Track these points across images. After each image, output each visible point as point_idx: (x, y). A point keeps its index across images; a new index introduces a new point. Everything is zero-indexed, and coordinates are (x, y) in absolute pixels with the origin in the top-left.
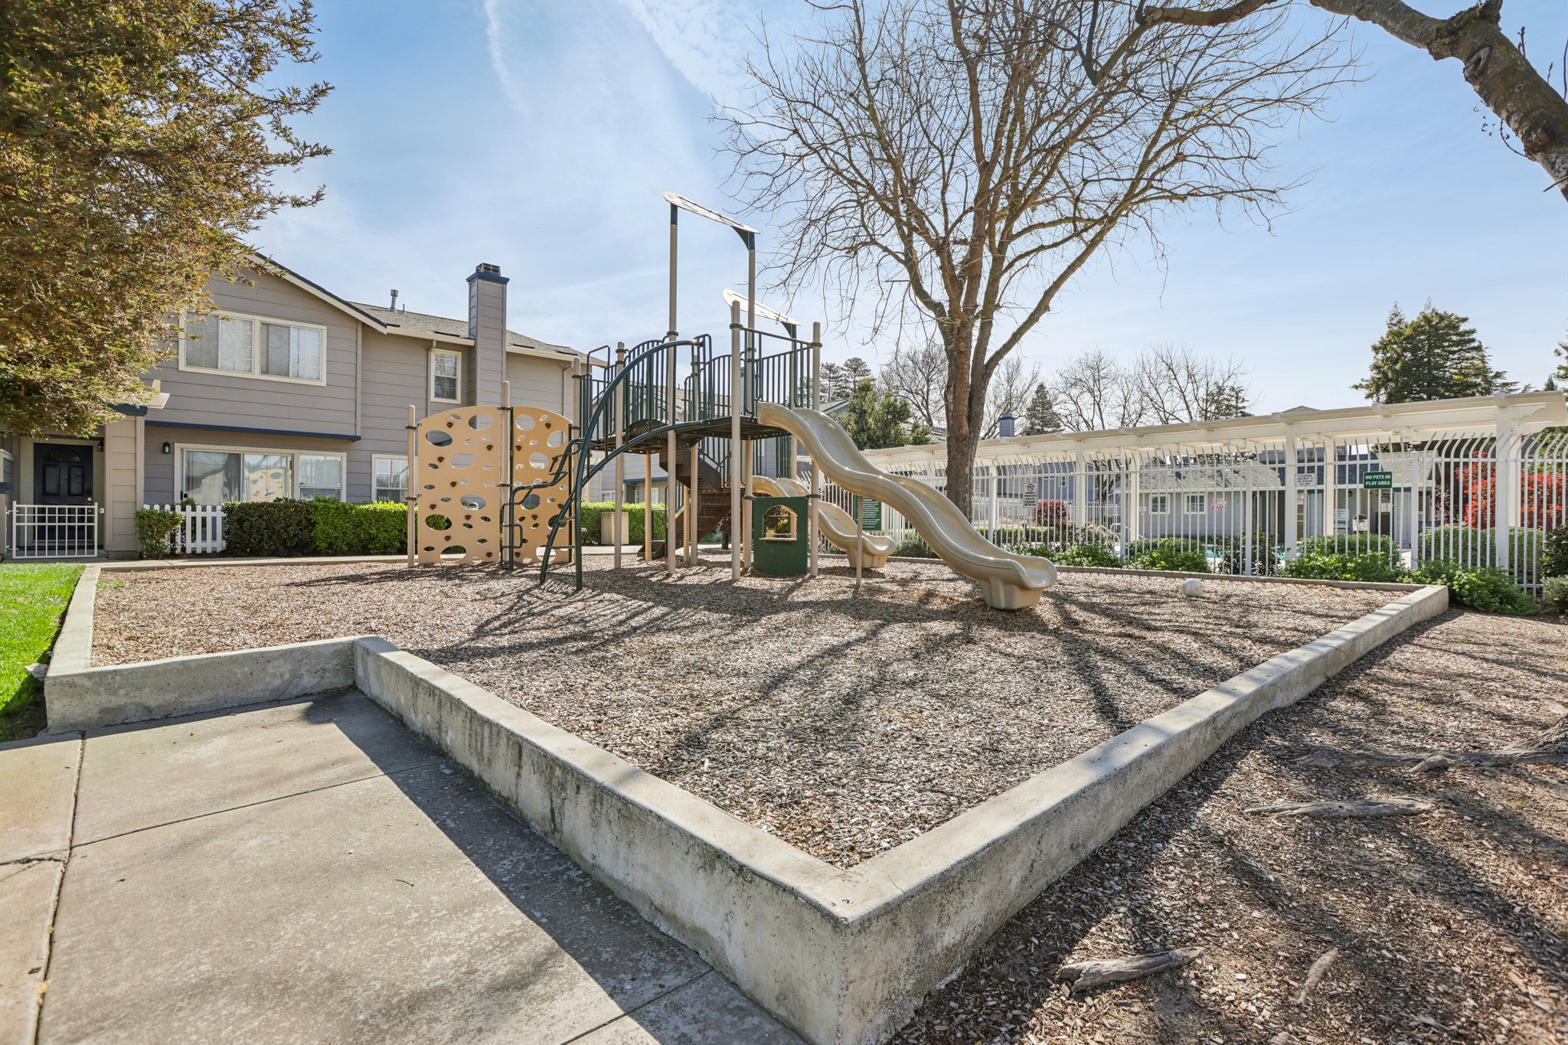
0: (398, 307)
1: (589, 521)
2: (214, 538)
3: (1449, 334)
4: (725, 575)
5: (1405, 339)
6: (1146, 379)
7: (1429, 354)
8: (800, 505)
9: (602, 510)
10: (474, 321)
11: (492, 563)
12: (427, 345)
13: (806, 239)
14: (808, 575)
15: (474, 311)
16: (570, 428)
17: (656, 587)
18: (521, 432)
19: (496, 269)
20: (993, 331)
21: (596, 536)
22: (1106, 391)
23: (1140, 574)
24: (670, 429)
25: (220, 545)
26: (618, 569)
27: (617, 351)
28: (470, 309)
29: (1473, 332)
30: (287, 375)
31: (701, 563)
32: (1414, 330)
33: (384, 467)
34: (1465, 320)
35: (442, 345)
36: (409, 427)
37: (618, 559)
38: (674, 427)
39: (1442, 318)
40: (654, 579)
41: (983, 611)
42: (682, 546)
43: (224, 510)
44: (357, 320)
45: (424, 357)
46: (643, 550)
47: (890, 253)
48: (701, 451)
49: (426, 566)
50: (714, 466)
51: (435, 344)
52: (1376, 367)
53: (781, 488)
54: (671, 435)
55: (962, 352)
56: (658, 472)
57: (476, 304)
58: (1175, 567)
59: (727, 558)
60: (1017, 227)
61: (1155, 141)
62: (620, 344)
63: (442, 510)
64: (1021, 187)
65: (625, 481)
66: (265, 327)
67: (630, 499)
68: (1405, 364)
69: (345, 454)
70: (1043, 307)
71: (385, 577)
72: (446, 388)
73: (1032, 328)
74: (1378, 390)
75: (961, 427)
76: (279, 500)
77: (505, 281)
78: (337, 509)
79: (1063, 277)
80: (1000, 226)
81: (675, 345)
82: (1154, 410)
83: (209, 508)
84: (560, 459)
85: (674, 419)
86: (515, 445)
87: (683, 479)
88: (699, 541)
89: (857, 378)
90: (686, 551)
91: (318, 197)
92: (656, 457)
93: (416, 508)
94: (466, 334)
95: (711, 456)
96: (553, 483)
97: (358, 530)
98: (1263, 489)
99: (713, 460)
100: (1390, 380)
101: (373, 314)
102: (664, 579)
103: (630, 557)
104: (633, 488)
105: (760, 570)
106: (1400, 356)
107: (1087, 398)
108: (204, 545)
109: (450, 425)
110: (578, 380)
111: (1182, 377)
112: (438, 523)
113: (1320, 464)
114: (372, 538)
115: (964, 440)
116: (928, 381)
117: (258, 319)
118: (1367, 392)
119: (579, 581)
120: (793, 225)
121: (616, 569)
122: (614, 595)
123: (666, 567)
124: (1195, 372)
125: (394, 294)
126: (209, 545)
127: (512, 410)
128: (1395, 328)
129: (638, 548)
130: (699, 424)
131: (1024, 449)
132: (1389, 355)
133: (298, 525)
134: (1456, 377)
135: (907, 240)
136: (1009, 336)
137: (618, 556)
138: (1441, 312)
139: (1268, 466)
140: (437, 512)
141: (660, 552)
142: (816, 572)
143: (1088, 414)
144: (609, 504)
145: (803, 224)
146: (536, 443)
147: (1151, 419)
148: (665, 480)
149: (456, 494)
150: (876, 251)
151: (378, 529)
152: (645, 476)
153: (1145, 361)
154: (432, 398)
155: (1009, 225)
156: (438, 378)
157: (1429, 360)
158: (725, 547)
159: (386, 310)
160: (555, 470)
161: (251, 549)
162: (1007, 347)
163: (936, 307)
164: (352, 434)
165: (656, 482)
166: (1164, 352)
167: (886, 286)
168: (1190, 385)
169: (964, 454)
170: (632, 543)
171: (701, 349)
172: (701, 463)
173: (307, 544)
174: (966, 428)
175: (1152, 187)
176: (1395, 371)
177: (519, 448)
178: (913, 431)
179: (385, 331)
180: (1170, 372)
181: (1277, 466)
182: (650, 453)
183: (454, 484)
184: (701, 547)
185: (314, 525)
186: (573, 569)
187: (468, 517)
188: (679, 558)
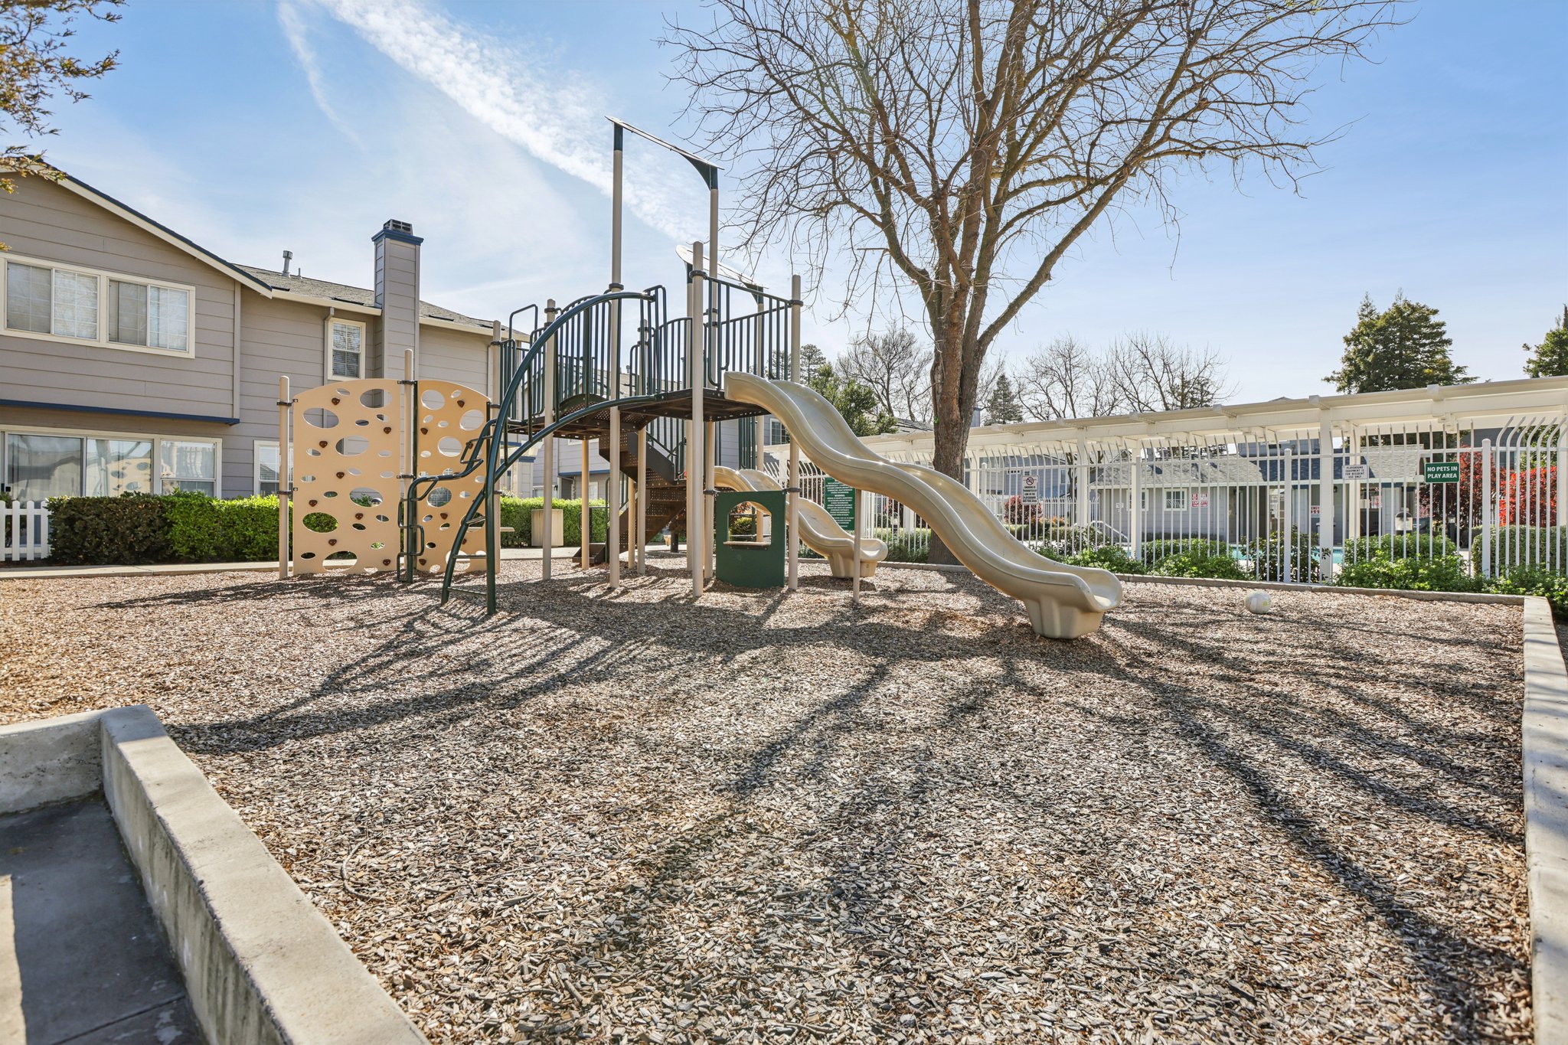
0: (293, 271)
1: (517, 520)
2: (37, 541)
3: (1420, 327)
4: (680, 587)
5: (1378, 330)
6: (1119, 368)
7: (1401, 346)
8: (774, 501)
9: (532, 507)
10: (380, 287)
11: (389, 573)
12: (323, 313)
13: (770, 195)
14: (786, 588)
15: (381, 275)
16: (489, 406)
17: (594, 608)
18: (428, 412)
19: (408, 227)
20: (987, 301)
21: (523, 535)
22: (1078, 380)
23: (1167, 582)
24: (613, 404)
25: (45, 550)
26: (547, 580)
27: (547, 311)
28: (376, 273)
29: (1443, 324)
30: (144, 343)
31: (650, 571)
32: (1387, 321)
33: (267, 456)
34: (1435, 312)
35: (340, 313)
36: (281, 404)
37: (547, 568)
38: (619, 403)
39: (1414, 309)
40: (591, 595)
41: (1032, 640)
42: (626, 549)
43: (49, 508)
44: (234, 281)
45: (320, 328)
46: (579, 554)
47: (867, 214)
48: (650, 437)
49: (303, 577)
50: (666, 454)
51: (332, 312)
52: (1349, 359)
53: (744, 480)
54: (614, 412)
55: (954, 325)
56: (598, 463)
57: (383, 269)
58: (1211, 574)
59: (681, 563)
60: (1015, 182)
61: (1171, 86)
62: (550, 302)
63: (324, 507)
64: (1018, 138)
65: (560, 475)
66: (114, 285)
67: (566, 495)
68: (1376, 355)
69: (219, 441)
70: (1043, 275)
71: (239, 593)
72: (347, 363)
73: (1032, 299)
74: (1349, 384)
75: (950, 411)
76: (127, 494)
77: (418, 241)
78: (202, 505)
79: (1067, 241)
80: (996, 182)
81: (619, 298)
82: (1127, 401)
83: (30, 504)
84: (475, 443)
85: (618, 392)
86: (420, 427)
87: (629, 470)
88: (647, 543)
89: (812, 367)
90: (632, 556)
91: (107, 65)
92: (594, 443)
93: (290, 504)
94: (372, 302)
95: (662, 441)
96: (464, 475)
97: (230, 531)
98: (1243, 484)
99: (665, 447)
100: (1362, 373)
101: (260, 277)
102: (605, 594)
103: (564, 562)
104: (569, 482)
105: (724, 581)
106: (1371, 348)
107: (1058, 387)
108: (23, 550)
109: (336, 401)
110: (498, 348)
111: (1158, 365)
112: (322, 523)
113: (1316, 456)
114: (249, 542)
115: (955, 426)
116: (889, 369)
117: (104, 276)
118: (1338, 385)
119: (492, 598)
120: (756, 177)
121: (545, 581)
122: (538, 621)
123: (606, 578)
124: (1170, 362)
125: (287, 256)
126: (30, 551)
127: (415, 384)
128: (1367, 319)
129: (574, 550)
130: (650, 399)
131: (1018, 438)
132: (1360, 347)
133: (149, 525)
134: (1427, 371)
135: (884, 200)
136: (1005, 308)
137: (547, 561)
138: (1413, 303)
139: (1248, 459)
140: (317, 509)
141: (600, 557)
142: (795, 583)
143: (1059, 404)
144: (539, 500)
145: (767, 177)
146: (446, 424)
147: (1124, 408)
148: (606, 473)
149: (343, 488)
150: (847, 212)
151: (255, 530)
152: (582, 469)
153: (1119, 349)
154: (330, 375)
155: (1005, 181)
156: (336, 353)
157: (1401, 353)
158: (675, 549)
159: (277, 274)
160: (467, 458)
161: (85, 555)
162: (1003, 321)
163: (919, 276)
164: (229, 416)
165: (594, 475)
166: (1139, 340)
167: (860, 254)
168: (1166, 375)
169: (955, 443)
170: (567, 544)
171: (653, 304)
172: (651, 451)
173: (162, 548)
174: (957, 413)
175: (1169, 138)
176: (1366, 363)
177: (425, 431)
178: (878, 421)
179: (270, 294)
180: (1146, 362)
181: (1258, 459)
182: (588, 439)
183: (340, 475)
184: (648, 548)
185: (170, 525)
186: (482, 581)
187: (359, 516)
188: (624, 565)
